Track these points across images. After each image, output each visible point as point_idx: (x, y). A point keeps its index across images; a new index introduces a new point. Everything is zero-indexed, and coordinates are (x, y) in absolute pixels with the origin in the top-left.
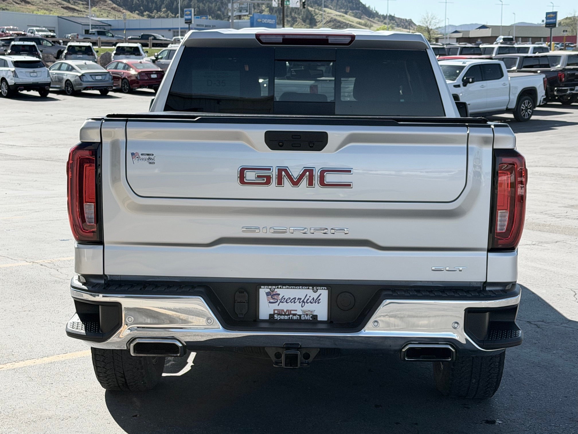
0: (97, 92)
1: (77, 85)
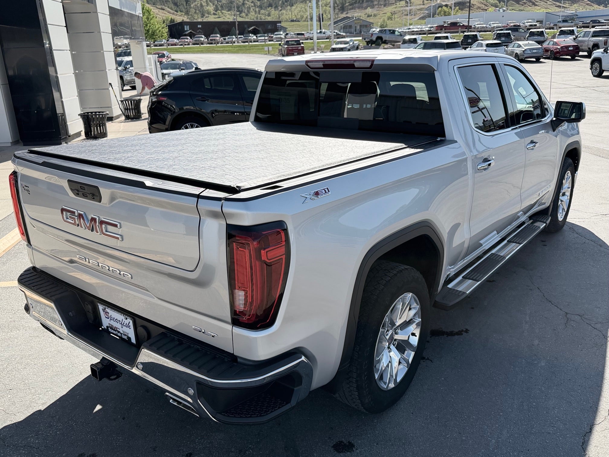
0: (534, 60)
1: (521, 56)
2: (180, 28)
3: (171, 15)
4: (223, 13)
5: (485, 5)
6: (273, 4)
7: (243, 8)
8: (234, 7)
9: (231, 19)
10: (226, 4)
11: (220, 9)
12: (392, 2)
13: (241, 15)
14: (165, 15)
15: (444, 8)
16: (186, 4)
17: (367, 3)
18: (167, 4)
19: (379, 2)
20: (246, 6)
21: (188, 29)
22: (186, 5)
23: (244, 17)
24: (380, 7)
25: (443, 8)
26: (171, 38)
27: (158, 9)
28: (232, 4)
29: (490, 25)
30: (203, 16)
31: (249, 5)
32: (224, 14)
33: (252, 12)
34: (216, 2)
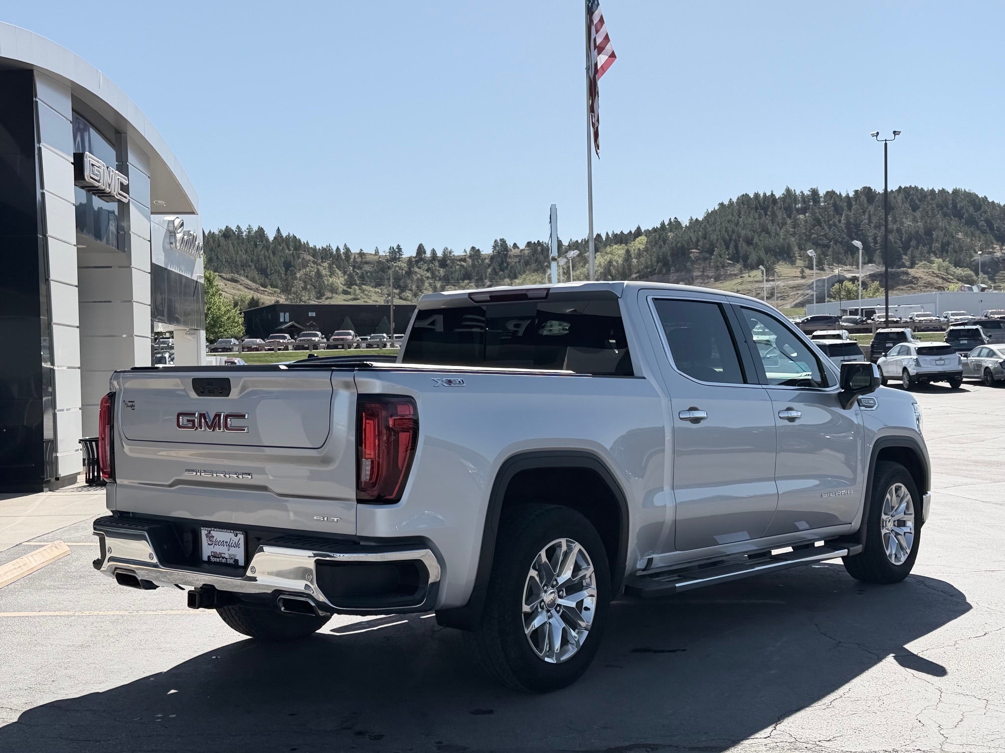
1: (997, 373)
2: (270, 317)
3: (252, 292)
4: (363, 291)
5: (943, 278)
6: (474, 274)
7: (409, 281)
8: (389, 279)
9: (381, 302)
10: (371, 273)
11: (358, 282)
12: (732, 273)
13: (404, 294)
14: (238, 292)
15: (846, 283)
16: (286, 271)
17: (678, 274)
18: (244, 270)
19: (703, 272)
20: (415, 278)
21: (287, 320)
22: (286, 274)
23: (409, 298)
24: (706, 281)
25: (844, 283)
26: (248, 337)
27: (225, 281)
28: (384, 272)
29: (946, 317)
30: (320, 295)
31: (422, 276)
32: (366, 292)
33: (426, 289)
34: (351, 268)
